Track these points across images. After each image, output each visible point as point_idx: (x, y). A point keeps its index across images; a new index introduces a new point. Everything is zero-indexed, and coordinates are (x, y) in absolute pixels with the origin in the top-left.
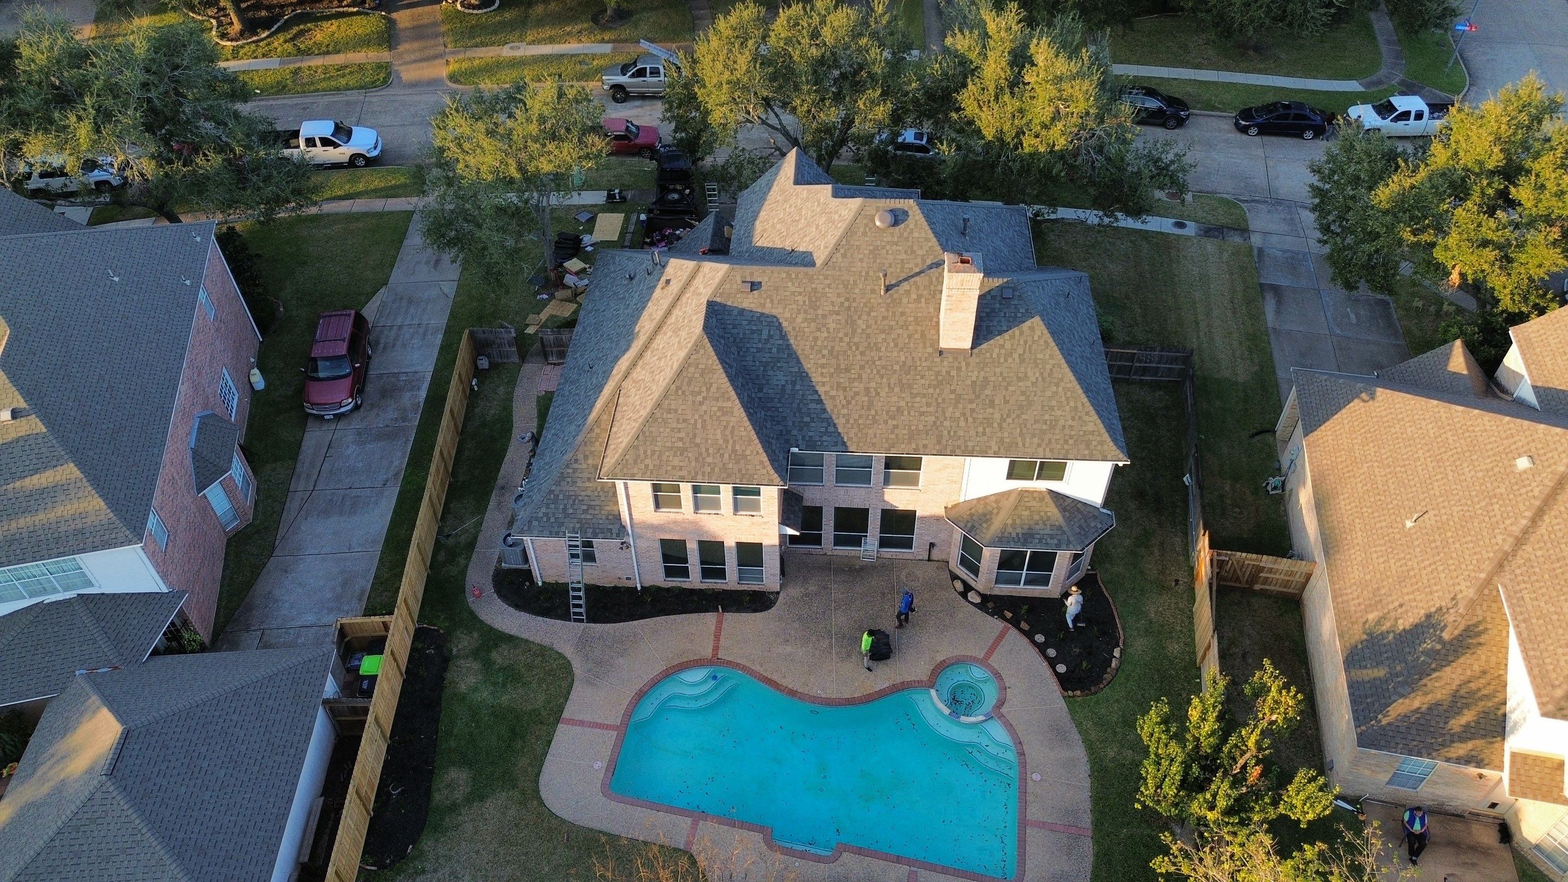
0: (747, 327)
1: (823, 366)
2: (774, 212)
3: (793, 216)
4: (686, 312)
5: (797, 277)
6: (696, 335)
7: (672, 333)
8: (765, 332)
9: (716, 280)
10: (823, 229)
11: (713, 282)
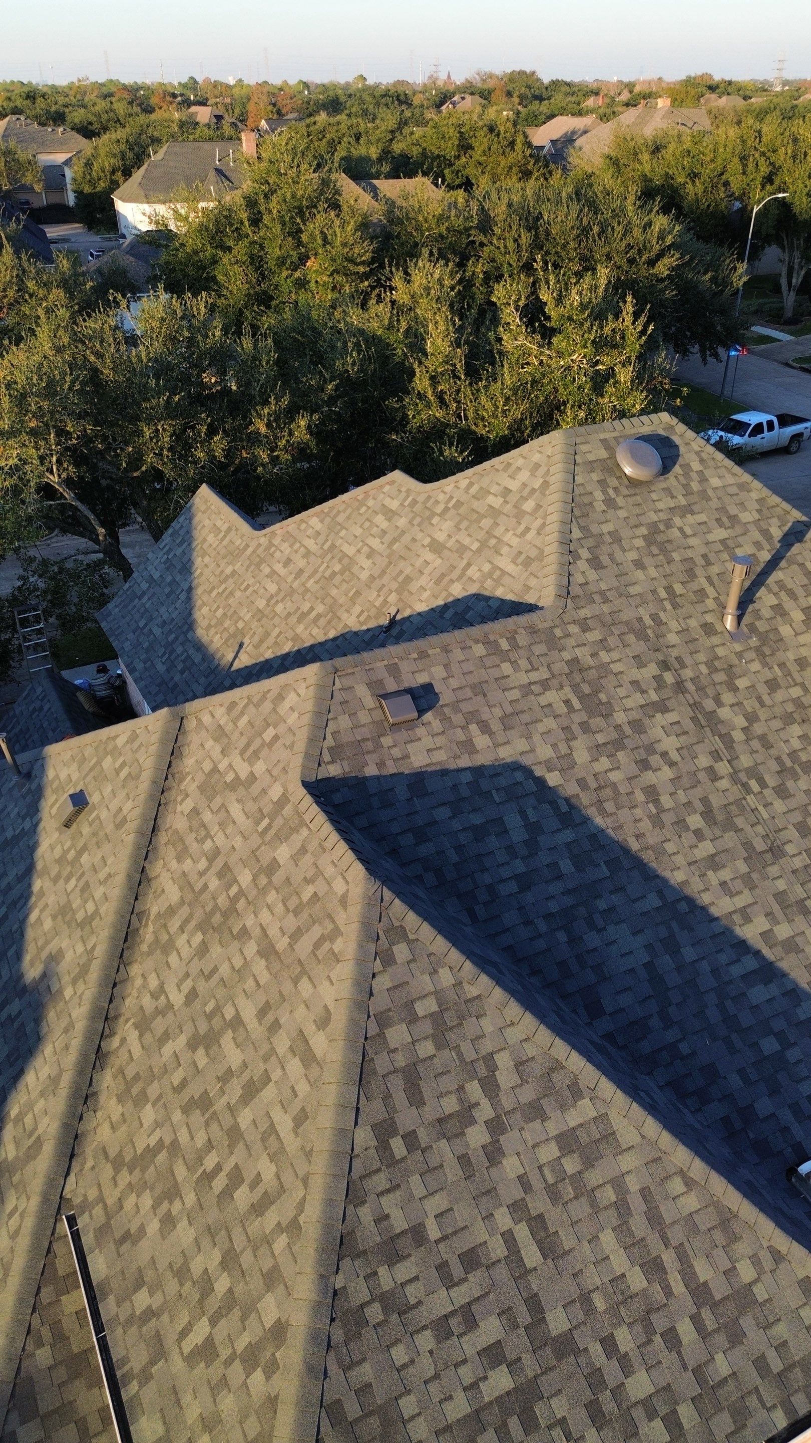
0: (456, 825)
1: (713, 862)
2: (238, 594)
3: (316, 571)
4: (217, 852)
5: (515, 645)
6: (344, 901)
7: (198, 937)
8: (513, 821)
9: (292, 719)
10: (467, 541)
11: (282, 728)
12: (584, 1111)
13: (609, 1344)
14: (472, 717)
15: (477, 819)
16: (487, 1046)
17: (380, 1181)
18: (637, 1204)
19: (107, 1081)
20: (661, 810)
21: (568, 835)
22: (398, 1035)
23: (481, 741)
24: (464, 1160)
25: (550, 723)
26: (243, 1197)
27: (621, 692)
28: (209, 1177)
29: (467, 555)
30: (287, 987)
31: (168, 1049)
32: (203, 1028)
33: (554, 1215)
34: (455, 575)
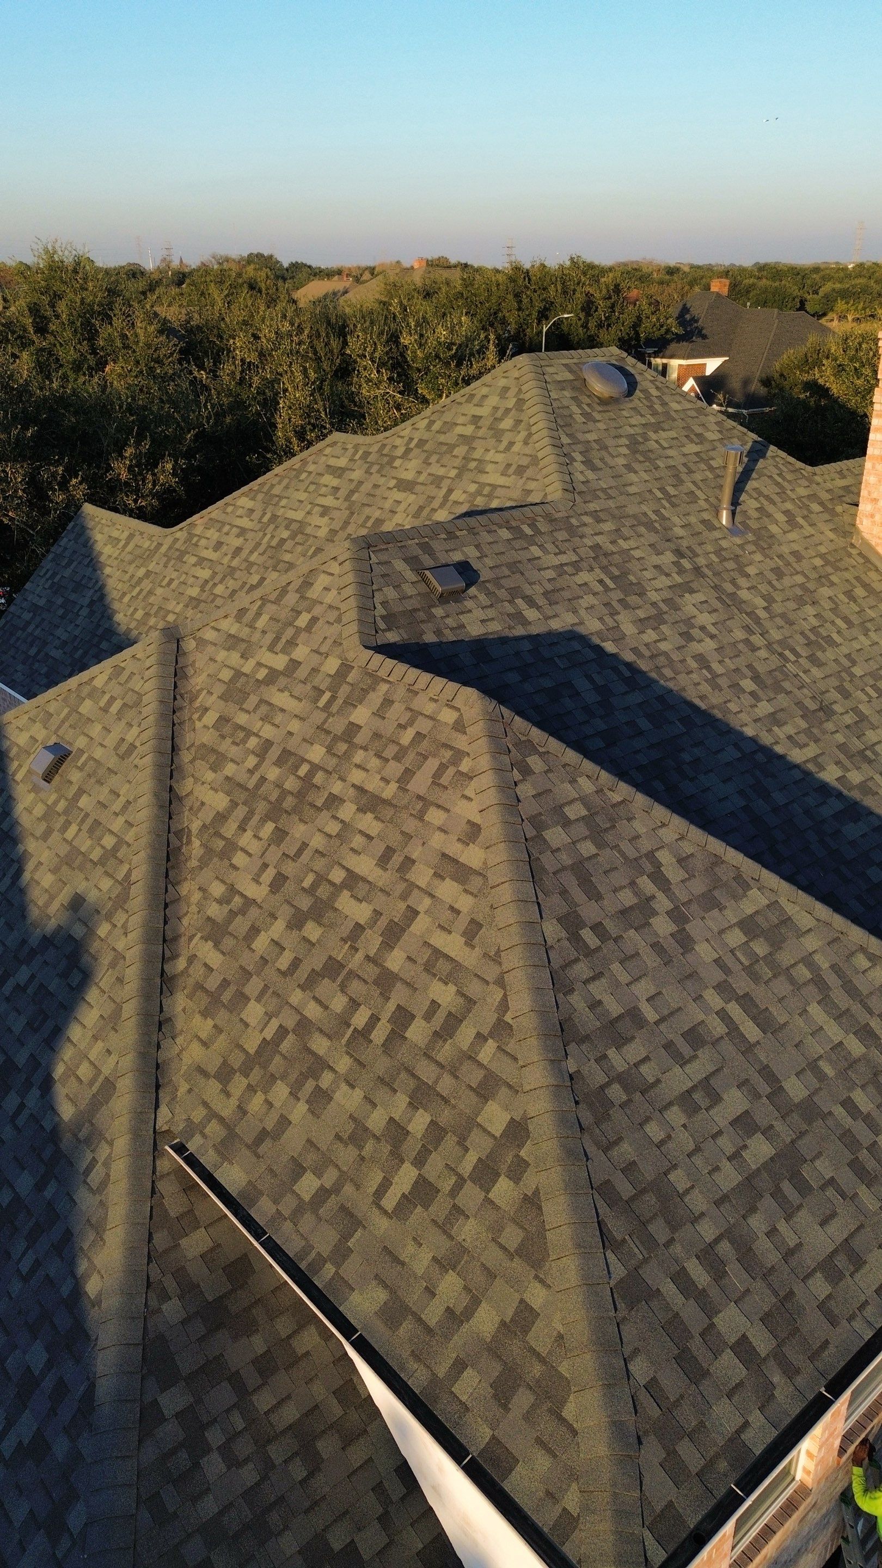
1: (775, 720)
2: (159, 591)
3: (258, 544)
4: (268, 744)
5: (538, 532)
6: (459, 727)
7: (270, 827)
8: (582, 684)
9: (330, 597)
10: (441, 472)
11: (318, 610)
12: (754, 901)
13: (849, 1105)
14: (515, 593)
15: (547, 683)
16: (646, 845)
17: (582, 969)
18: (832, 980)
19: (180, 1002)
20: (715, 676)
21: (635, 698)
22: (555, 836)
23: (531, 614)
24: (657, 947)
25: (589, 600)
26: (418, 1032)
27: (648, 575)
28: (364, 1034)
29: (445, 484)
30: (411, 825)
31: (261, 943)
32: (305, 903)
33: (760, 994)
34: (436, 504)
